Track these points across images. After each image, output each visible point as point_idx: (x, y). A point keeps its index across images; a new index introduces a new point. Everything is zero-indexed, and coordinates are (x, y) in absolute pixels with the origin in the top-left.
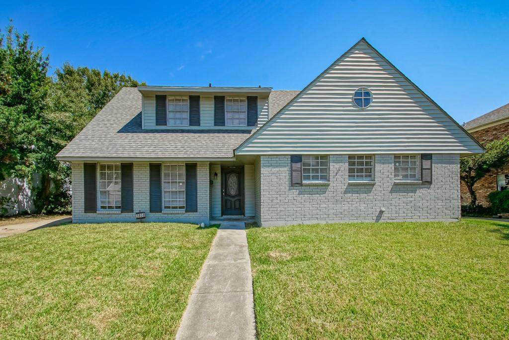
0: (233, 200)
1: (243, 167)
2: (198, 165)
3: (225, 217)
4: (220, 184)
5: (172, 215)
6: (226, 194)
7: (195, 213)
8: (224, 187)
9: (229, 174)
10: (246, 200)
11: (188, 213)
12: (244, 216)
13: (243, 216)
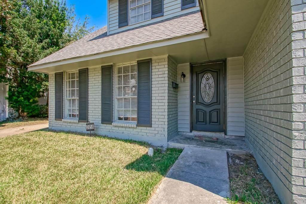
0: (208, 110)
1: (225, 61)
2: (153, 62)
3: (195, 133)
4: (188, 88)
5: (124, 129)
6: (197, 102)
7: (148, 128)
8: (195, 92)
9: (202, 74)
10: (229, 110)
11: (140, 128)
12: (226, 134)
13: (222, 134)
